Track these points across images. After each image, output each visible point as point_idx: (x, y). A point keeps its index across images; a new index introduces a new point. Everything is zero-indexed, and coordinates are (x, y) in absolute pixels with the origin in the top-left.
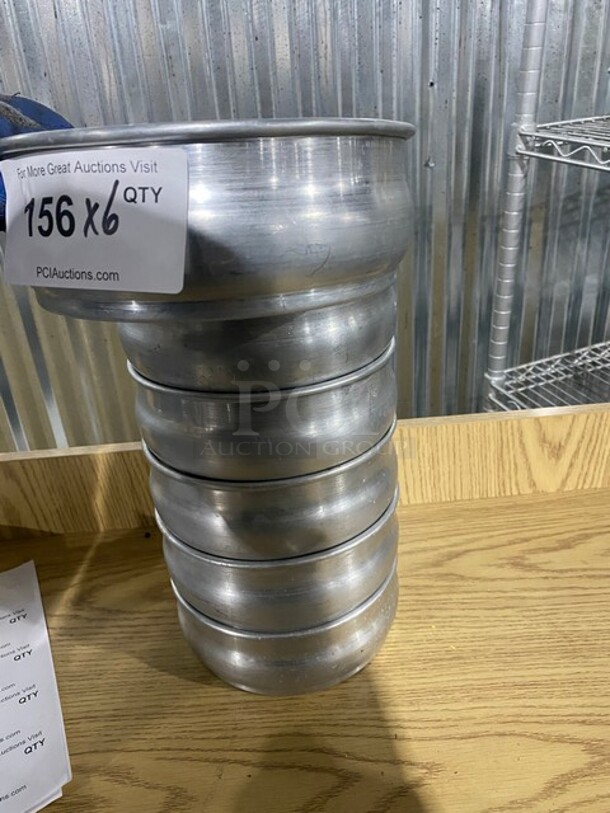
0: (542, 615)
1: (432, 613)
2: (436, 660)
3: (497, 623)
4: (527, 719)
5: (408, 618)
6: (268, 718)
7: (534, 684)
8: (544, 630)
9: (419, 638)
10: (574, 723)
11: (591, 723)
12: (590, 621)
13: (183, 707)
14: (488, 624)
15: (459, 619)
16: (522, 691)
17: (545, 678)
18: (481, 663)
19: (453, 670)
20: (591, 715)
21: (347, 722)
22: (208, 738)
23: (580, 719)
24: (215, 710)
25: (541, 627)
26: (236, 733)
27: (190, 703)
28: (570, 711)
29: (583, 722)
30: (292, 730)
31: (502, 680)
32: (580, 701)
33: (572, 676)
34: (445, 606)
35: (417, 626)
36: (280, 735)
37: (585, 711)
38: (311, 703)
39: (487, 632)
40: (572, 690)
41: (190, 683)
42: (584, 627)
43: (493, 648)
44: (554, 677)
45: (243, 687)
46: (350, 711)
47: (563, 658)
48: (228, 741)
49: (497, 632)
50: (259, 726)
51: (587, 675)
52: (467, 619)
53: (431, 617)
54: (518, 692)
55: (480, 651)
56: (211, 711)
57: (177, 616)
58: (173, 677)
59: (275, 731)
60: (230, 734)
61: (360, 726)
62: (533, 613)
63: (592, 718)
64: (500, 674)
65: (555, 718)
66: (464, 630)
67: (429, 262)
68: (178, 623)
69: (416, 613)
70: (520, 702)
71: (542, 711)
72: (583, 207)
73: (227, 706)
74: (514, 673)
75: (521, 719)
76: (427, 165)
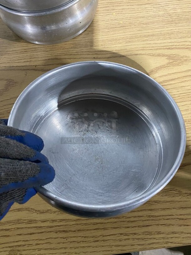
0: (162, 6)
1: (114, 8)
2: (114, 28)
3: (141, 11)
4: (147, 49)
5: (103, 10)
6: (44, 53)
7: (153, 35)
8: (161, 13)
9: (107, 19)
10: (165, 49)
11: (172, 49)
12: (181, 8)
13: (9, 51)
14: (138, 11)
15: (125, 10)
16: (147, 38)
17: (157, 32)
18: (133, 28)
19: (120, 32)
20: (173, 45)
21: (76, 53)
22: (20, 62)
23: (168, 47)
24: (22, 52)
25: (160, 12)
26: (31, 60)
27: (11, 50)
28: (165, 44)
29: (169, 48)
30: (52, 57)
31: (140, 35)
32: (169, 41)
33: (168, 31)
34: (120, 5)
35: (107, 14)
36: (49, 59)
37: (170, 44)
38: (61, 47)
39: (137, 15)
40: (168, 36)
41: (11, 42)
42: (179, 11)
43: (138, 21)
44: (161, 32)
46: (77, 49)
47: (167, 24)
48: (29, 63)
49: (141, 15)
50: (41, 56)
51: (175, 31)
52: (129, 10)
53: (114, 10)
54: (145, 39)
55: (133, 23)
56: (21, 52)
58: (4, 40)
59: (47, 58)
60: (29, 60)
61: (81, 54)
62: (158, 6)
63: (173, 47)
64: (139, 32)
65: (158, 48)
66: (127, 15)
69: (107, 8)
70: (146, 42)
71: (154, 45)
73: (27, 50)
74: (146, 31)
75: (145, 49)
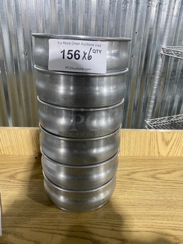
0: (161, 194)
1: (126, 190)
2: (127, 205)
3: (147, 195)
4: (156, 227)
5: (118, 191)
6: (71, 220)
7: (158, 216)
8: (161, 198)
9: (121, 198)
10: (170, 229)
11: (176, 230)
12: (176, 197)
13: (42, 214)
14: (144, 195)
15: (134, 193)
16: (154, 218)
17: (162, 214)
18: (141, 207)
19: (132, 209)
20: (176, 227)
21: (97, 223)
22: (49, 225)
23: (172, 228)
24: (53, 216)
25: (160, 198)
26: (59, 224)
27: (45, 213)
28: (170, 225)
29: (174, 229)
30: (78, 224)
31: (148, 214)
32: (173, 222)
33: (170, 214)
34: (130, 188)
35: (121, 194)
36: (74, 226)
37: (174, 225)
38: (85, 216)
39: (144, 198)
40: (170, 218)
41: (45, 206)
42: (174, 199)
43: (145, 203)
44: (164, 214)
45: (63, 209)
46: (98, 220)
47: (168, 208)
48: (57, 227)
49: (147, 198)
50: (67, 222)
51: (175, 214)
52: (137, 193)
53: (126, 191)
54: (153, 218)
55: (141, 204)
56: (51, 216)
57: (43, 184)
58: (40, 204)
59: (72, 225)
60: (57, 224)
61: (101, 225)
62: (158, 193)
63: (177, 228)
64: (147, 211)
65: (165, 227)
66: (136, 196)
67: (130, 85)
68: (43, 186)
69: (121, 190)
70: (154, 221)
71: (160, 225)
72: (177, 74)
73: (56, 215)
74: (152, 212)
75: (154, 227)
76: (132, 56)
